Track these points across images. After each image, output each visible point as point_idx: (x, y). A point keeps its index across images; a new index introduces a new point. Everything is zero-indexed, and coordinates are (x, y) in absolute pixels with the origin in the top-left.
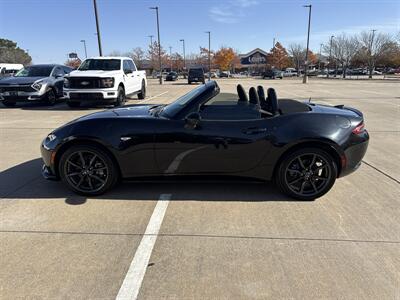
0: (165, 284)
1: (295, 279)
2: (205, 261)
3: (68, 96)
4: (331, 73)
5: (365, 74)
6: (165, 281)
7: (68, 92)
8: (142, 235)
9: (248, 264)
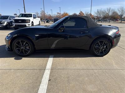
0: (56, 87)
1: (105, 83)
2: (70, 78)
3: (14, 26)
4: (98, 21)
5: (107, 21)
6: (56, 86)
7: (14, 24)
8: (45, 69)
9: (86, 79)
